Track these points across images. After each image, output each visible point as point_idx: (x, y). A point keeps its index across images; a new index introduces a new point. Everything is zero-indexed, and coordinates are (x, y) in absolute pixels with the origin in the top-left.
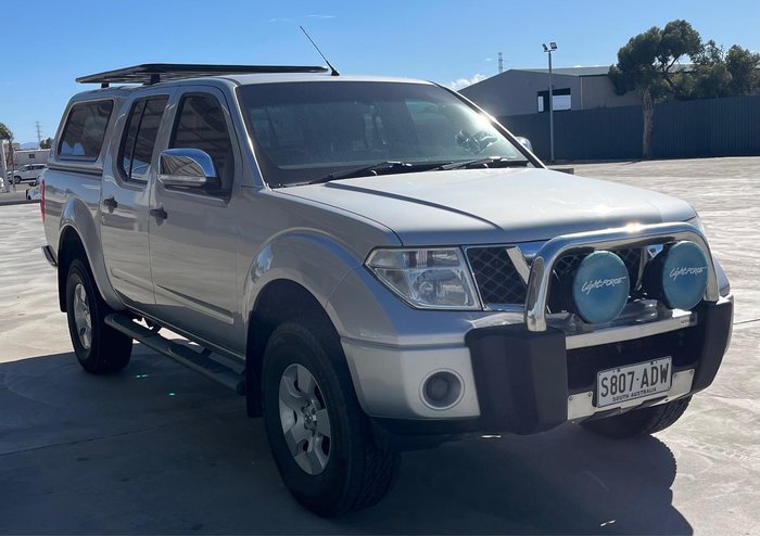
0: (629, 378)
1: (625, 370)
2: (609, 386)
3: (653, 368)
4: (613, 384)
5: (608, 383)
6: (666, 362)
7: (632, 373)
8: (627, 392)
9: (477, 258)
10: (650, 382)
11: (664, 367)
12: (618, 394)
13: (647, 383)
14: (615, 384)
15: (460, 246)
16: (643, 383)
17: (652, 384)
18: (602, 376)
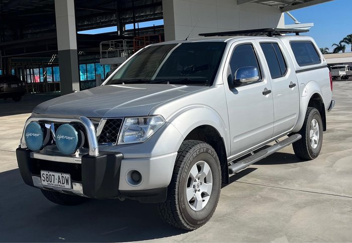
0: (53, 177)
1: (51, 173)
2: (46, 178)
3: (62, 177)
5: (45, 176)
6: (68, 176)
8: (52, 182)
11: (67, 178)
13: (60, 182)
14: (48, 178)
16: (59, 182)
17: (63, 184)
18: (42, 172)
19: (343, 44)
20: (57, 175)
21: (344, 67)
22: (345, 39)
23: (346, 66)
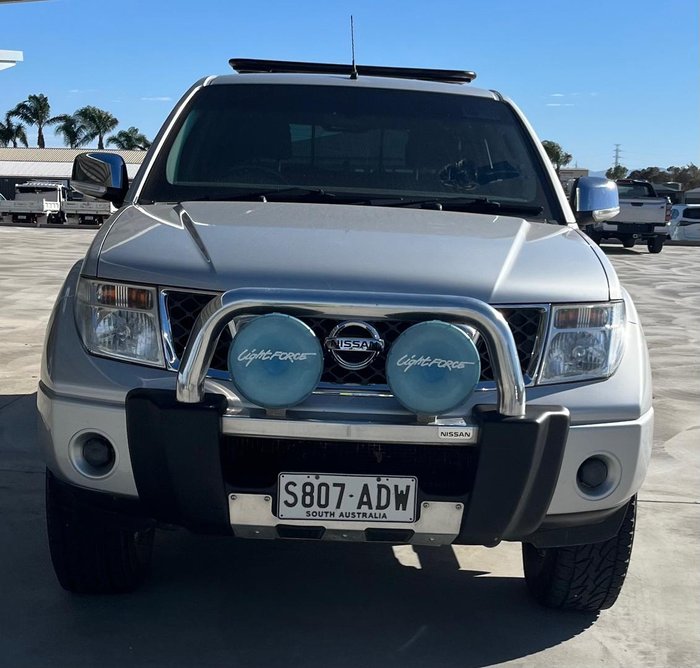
0: (335, 492)
1: (329, 478)
2: (300, 495)
3: (380, 487)
4: (305, 494)
5: (297, 489)
6: (406, 482)
7: (342, 486)
8: (331, 507)
9: (178, 304)
10: (374, 503)
11: (402, 488)
12: (315, 507)
13: (369, 504)
14: (311, 494)
15: (156, 286)
16: (361, 503)
17: (379, 507)
18: (285, 479)
19: (16, 120)
20: (354, 483)
21: (55, 189)
22: (22, 106)
23: (60, 187)
